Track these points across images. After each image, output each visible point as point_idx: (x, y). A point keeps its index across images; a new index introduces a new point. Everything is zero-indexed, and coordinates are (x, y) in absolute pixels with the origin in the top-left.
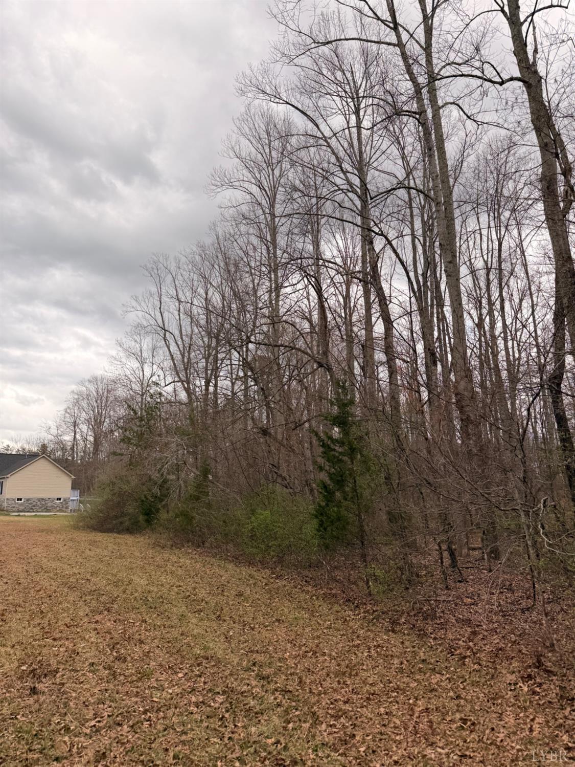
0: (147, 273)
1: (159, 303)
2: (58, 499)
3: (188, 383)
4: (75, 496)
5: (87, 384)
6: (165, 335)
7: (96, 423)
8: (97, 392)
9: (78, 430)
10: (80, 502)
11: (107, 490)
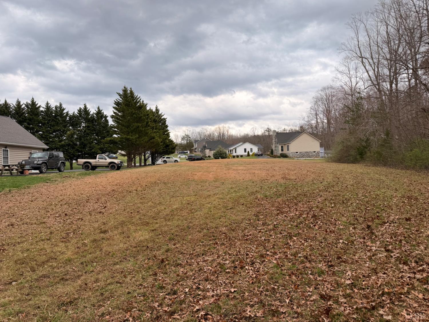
0: (349, 27)
1: (357, 43)
2: (314, 152)
3: (379, 86)
4: (322, 150)
5: (320, 92)
6: (362, 60)
7: (328, 112)
8: (326, 95)
9: (318, 118)
10: (325, 153)
11: (340, 145)
